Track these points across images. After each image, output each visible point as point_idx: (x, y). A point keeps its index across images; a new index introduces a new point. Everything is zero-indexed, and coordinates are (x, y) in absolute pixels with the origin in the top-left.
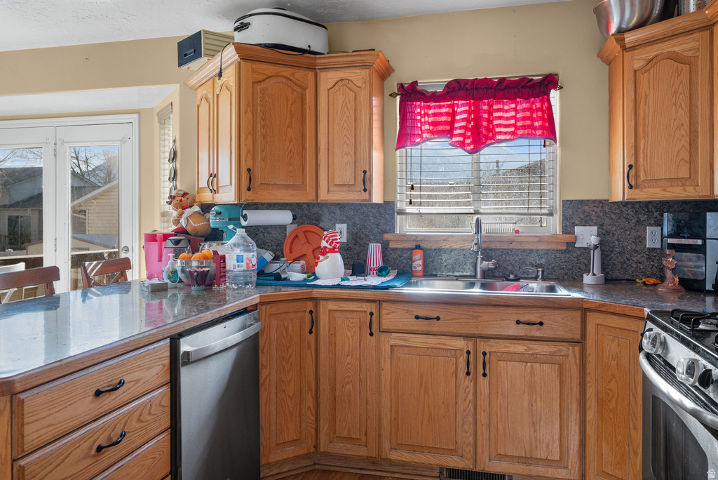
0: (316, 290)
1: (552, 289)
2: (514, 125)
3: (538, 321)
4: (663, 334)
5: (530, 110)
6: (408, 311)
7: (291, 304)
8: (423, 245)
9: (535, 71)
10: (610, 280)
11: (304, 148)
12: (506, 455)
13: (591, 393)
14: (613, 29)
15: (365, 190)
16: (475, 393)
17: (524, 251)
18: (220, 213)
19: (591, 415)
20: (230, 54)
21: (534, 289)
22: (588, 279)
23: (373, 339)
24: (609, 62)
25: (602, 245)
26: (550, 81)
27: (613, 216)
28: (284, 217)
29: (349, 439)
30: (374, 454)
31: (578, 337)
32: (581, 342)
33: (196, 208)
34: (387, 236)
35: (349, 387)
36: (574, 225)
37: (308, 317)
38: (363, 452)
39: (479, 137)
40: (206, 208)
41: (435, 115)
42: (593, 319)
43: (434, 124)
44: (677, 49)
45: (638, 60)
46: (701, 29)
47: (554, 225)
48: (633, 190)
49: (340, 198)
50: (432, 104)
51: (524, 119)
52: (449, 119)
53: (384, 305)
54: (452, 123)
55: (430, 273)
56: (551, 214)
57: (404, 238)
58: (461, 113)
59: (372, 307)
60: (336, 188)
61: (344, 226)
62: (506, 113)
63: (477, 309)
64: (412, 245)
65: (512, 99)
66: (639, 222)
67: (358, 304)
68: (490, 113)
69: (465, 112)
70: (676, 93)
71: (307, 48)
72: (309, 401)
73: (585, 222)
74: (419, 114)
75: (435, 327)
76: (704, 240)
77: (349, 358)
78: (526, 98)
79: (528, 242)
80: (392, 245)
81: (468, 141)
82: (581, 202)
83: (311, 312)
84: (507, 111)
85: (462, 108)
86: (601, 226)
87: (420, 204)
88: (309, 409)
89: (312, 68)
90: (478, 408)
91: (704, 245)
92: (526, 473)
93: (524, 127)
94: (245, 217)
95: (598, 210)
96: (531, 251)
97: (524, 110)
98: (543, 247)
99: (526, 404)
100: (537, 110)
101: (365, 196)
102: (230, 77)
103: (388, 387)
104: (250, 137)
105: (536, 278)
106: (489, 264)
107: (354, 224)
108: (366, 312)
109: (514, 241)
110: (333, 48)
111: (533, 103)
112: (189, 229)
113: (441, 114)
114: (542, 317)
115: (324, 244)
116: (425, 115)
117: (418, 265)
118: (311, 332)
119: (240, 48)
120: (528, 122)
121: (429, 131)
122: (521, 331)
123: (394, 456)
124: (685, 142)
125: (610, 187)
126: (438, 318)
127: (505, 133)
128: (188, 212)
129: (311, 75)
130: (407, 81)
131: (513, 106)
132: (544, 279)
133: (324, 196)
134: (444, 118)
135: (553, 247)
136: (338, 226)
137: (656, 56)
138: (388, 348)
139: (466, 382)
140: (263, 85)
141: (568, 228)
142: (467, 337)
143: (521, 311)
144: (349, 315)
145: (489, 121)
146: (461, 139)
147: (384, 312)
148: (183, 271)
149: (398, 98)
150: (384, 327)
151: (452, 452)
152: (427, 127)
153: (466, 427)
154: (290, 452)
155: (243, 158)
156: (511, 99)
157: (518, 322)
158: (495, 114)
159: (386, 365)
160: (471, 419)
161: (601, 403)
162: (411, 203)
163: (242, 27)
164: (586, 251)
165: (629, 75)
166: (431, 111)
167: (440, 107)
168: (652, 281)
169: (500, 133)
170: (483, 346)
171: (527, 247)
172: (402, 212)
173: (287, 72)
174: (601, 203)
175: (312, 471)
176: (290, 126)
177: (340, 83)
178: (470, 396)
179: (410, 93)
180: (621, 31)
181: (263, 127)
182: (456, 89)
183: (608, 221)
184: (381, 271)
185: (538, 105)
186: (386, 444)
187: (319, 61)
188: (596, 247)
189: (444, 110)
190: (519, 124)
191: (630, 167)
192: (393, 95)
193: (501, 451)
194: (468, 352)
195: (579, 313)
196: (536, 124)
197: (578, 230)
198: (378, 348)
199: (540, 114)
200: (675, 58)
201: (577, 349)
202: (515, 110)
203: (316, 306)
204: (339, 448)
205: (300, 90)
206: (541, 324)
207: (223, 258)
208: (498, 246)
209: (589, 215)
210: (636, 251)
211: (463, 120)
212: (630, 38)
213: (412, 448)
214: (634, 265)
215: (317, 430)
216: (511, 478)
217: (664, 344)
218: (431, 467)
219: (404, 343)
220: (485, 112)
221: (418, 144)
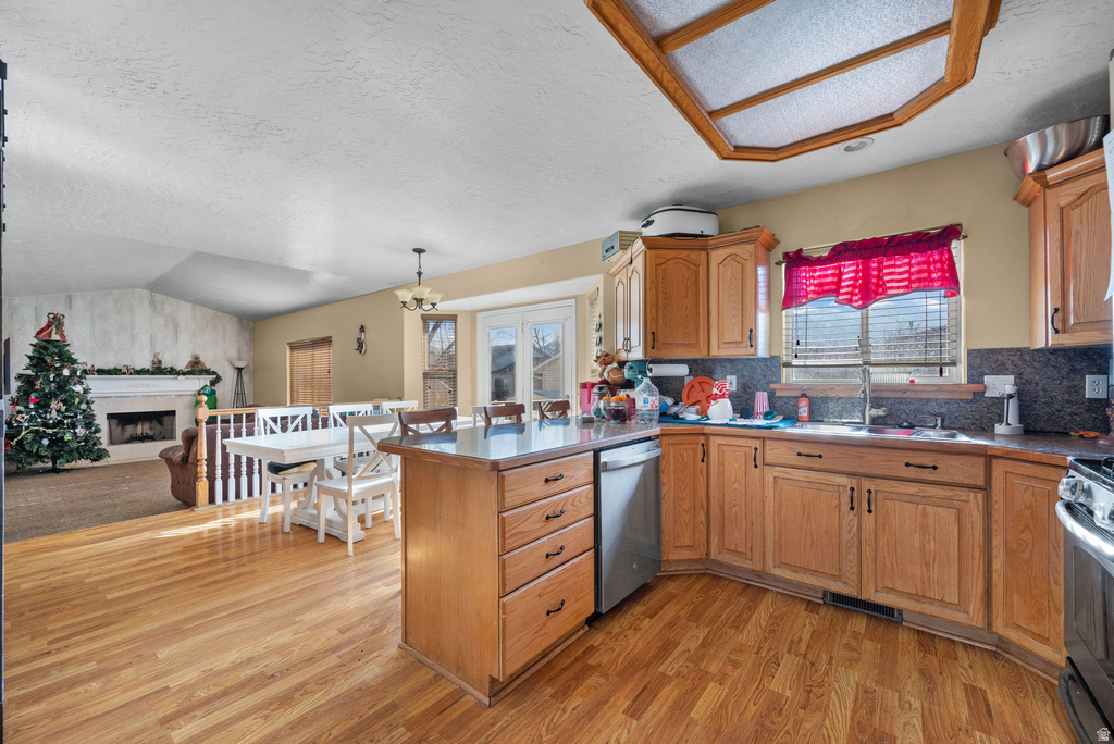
0: (707, 426)
1: (953, 436)
2: (908, 279)
3: (932, 465)
5: (927, 262)
6: (790, 449)
7: (686, 437)
8: (808, 394)
9: (932, 222)
10: (1030, 429)
11: (698, 314)
12: (894, 589)
13: (998, 541)
14: (1031, 168)
15: (751, 346)
16: (860, 527)
17: (921, 400)
18: (632, 367)
20: (639, 245)
21: (934, 435)
22: (1000, 429)
23: (757, 470)
24: (1028, 203)
25: (1021, 395)
26: (953, 232)
27: (1036, 364)
28: (683, 370)
29: (736, 552)
30: (759, 568)
31: (981, 483)
32: (986, 488)
33: (615, 365)
34: (773, 386)
35: (736, 509)
36: (983, 374)
37: (700, 448)
38: (748, 565)
39: (868, 292)
40: (622, 364)
41: (820, 277)
43: (820, 285)
47: (959, 374)
48: (1060, 335)
49: (729, 353)
50: (818, 268)
51: (919, 272)
52: (835, 279)
53: (768, 442)
54: (838, 283)
55: (814, 418)
56: (953, 364)
57: (789, 386)
58: (848, 272)
59: (757, 444)
60: (725, 345)
61: (734, 377)
62: (897, 269)
63: (861, 450)
64: (798, 394)
65: (906, 254)
66: (1073, 370)
67: (744, 440)
68: (879, 270)
69: (852, 271)
71: (699, 233)
72: (702, 516)
73: (999, 370)
74: (805, 277)
75: (817, 463)
77: (736, 486)
78: (922, 251)
79: (925, 392)
80: (778, 394)
81: (855, 298)
82: (992, 351)
83: (703, 445)
84: (899, 266)
85: (849, 269)
86: (1019, 376)
87: (806, 357)
88: (701, 523)
89: (705, 249)
90: (863, 542)
92: (918, 610)
93: (919, 280)
94: (650, 370)
96: (929, 400)
97: (919, 264)
98: (943, 396)
99: (917, 543)
100: (935, 262)
101: (751, 351)
102: (639, 263)
103: (771, 510)
104: (654, 308)
105: (934, 427)
106: (881, 412)
107: (743, 376)
108: (751, 447)
109: (908, 390)
110: (722, 230)
111: (930, 256)
112: (610, 380)
113: (827, 276)
114: (936, 461)
115: (715, 391)
116: (809, 278)
117: (804, 411)
118: (703, 461)
119: (646, 240)
120: (925, 275)
121: (815, 292)
122: (912, 473)
123: (778, 572)
125: (1031, 335)
126: (820, 456)
127: (898, 288)
128: (609, 367)
129: (703, 254)
130: (792, 249)
131: (907, 261)
132: (943, 427)
133: (715, 352)
134: (829, 279)
135: (956, 396)
136: (728, 377)
137: (1091, 188)
138: (771, 479)
139: (850, 516)
140: (663, 266)
141: (976, 375)
142: (850, 475)
143: (910, 454)
144: (736, 449)
145: (879, 278)
146: (848, 296)
147: (767, 448)
148: (605, 409)
149: (784, 265)
150: (768, 460)
151: (836, 578)
152: (812, 288)
153: (850, 557)
154: (685, 555)
155: (648, 324)
156: (903, 255)
157: (908, 465)
158: (885, 271)
159: (770, 493)
160: (855, 550)
161: (1011, 554)
162: (796, 356)
163: (649, 223)
164: (999, 402)
165: (1053, 216)
166: (817, 274)
167: (826, 269)
168: (1093, 434)
169: (891, 288)
170: (868, 484)
171: (924, 396)
172: (788, 365)
173: (683, 254)
174: (1019, 351)
175: (704, 574)
176: (686, 297)
177: (729, 258)
178: (855, 529)
179: (796, 260)
180: (1041, 169)
181: (664, 299)
182: (841, 252)
183: (1029, 370)
184: (767, 415)
185: (936, 257)
186: (770, 562)
187: (709, 243)
188: (1010, 396)
189: (830, 272)
190: (913, 278)
191: (1056, 310)
192: (779, 264)
193: (890, 586)
194: (852, 489)
195: (982, 460)
196: (934, 276)
197: (988, 379)
198: (762, 478)
199: (939, 266)
201: (980, 496)
202: (909, 264)
203: (707, 440)
204: (727, 558)
205: (693, 267)
206: (935, 468)
207: (634, 400)
208: (890, 395)
209: (1003, 364)
211: (850, 279)
212: (1051, 175)
214: (1068, 417)
215: (708, 541)
216: (900, 612)
217: (1088, 493)
218: (814, 589)
219: (786, 476)
220: (874, 269)
221: (804, 304)
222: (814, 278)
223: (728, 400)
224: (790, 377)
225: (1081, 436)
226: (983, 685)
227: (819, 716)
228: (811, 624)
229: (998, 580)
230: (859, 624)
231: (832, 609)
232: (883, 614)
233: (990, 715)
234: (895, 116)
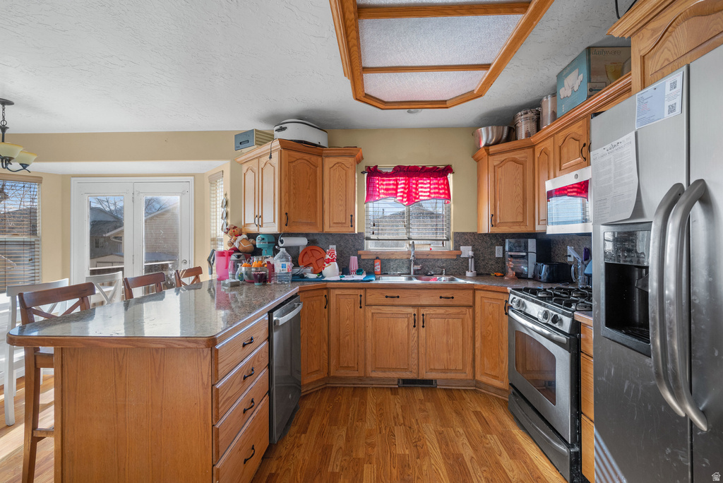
0: (329, 283)
1: (452, 280)
2: (429, 192)
3: (451, 296)
4: (523, 300)
5: (437, 184)
6: (381, 294)
7: (315, 292)
8: (381, 257)
9: (441, 164)
10: (479, 275)
11: (316, 201)
12: (435, 369)
13: (478, 333)
14: (483, 144)
15: (352, 226)
16: (418, 337)
17: (435, 259)
18: (263, 239)
19: (478, 344)
20: (276, 144)
21: (443, 279)
22: (468, 274)
23: (362, 310)
24: (477, 160)
25: (475, 257)
26: (448, 169)
27: (480, 241)
28: (302, 242)
29: (347, 367)
30: (363, 375)
31: (471, 304)
32: (472, 306)
33: (245, 236)
34: (360, 252)
35: (347, 338)
36: (460, 245)
37: (324, 297)
38: (356, 374)
39: (411, 197)
40: (252, 236)
41: (386, 185)
42: (479, 294)
43: (387, 190)
44: (516, 156)
45: (495, 161)
46: (529, 147)
47: (450, 245)
48: (494, 227)
49: (335, 231)
50: (385, 178)
51: (435, 188)
52: (395, 187)
53: (368, 291)
54: (396, 190)
55: (384, 273)
56: (448, 240)
57: (369, 253)
58: (401, 184)
59: (362, 292)
60: (335, 225)
61: (335, 247)
63: (419, 291)
64: (374, 257)
65: (428, 177)
66: (492, 244)
67: (354, 291)
68: (417, 185)
69: (404, 183)
70: (516, 178)
71: (318, 143)
72: (325, 348)
73: (466, 244)
74: (378, 184)
75: (397, 301)
76: (527, 253)
77: (348, 322)
78: (436, 177)
79: (437, 255)
80: (363, 257)
81: (405, 200)
82: (464, 233)
83: (326, 296)
84: (425, 184)
85: (402, 181)
86: (473, 246)
87: (378, 234)
88: (325, 352)
89: (320, 155)
90: (420, 345)
91: (527, 255)
92: (445, 377)
93: (435, 193)
94: (282, 242)
95: (472, 238)
96: (438, 259)
97: (434, 184)
98: (444, 257)
99: (445, 341)
100: (441, 184)
101: (351, 229)
102: (276, 156)
103: (370, 336)
104: (287, 194)
105: (441, 274)
106: (418, 267)
107: (340, 246)
108: (358, 295)
109: (429, 254)
110: (331, 145)
111: (439, 180)
112: (241, 249)
113: (390, 184)
114: (453, 294)
115: (328, 257)
116: (382, 184)
117: (378, 268)
118: (325, 308)
119: (282, 141)
120: (437, 191)
121: (384, 194)
122: (443, 302)
123: (374, 375)
124: (520, 203)
125: (478, 226)
126: (398, 297)
127: (425, 196)
128: (240, 238)
129: (320, 159)
130: (372, 165)
131: (428, 181)
132: (446, 275)
133: (327, 229)
134: (392, 187)
135: (450, 257)
136: (331, 247)
137: (505, 160)
138: (370, 314)
139: (414, 331)
140: (294, 164)
141: (457, 248)
142: (414, 306)
143: (443, 291)
144: (348, 297)
145: (417, 189)
146: (401, 198)
147: (368, 294)
148: (246, 274)
149: (366, 175)
150: (368, 303)
151: (406, 370)
152: (383, 191)
153: (413, 355)
154: (315, 377)
155: (283, 206)
157: (441, 297)
158: (419, 186)
159: (369, 324)
160: (416, 351)
161: (483, 338)
162: (373, 233)
163: (282, 129)
164: (467, 259)
165: (491, 169)
166: (384, 183)
167: (390, 180)
168: (499, 274)
169: (422, 196)
170: (423, 311)
171: (436, 257)
172: (368, 239)
173: (307, 157)
174: (474, 234)
175: (325, 388)
176: (308, 189)
177: (337, 165)
178: (416, 339)
179: (373, 172)
180: (487, 145)
181: (294, 188)
182: (400, 171)
183: (477, 243)
184: (359, 272)
185: (442, 181)
186: (369, 369)
187: (324, 152)
188: (472, 257)
189: (392, 182)
190: (432, 191)
191: (492, 215)
192: (363, 173)
193: (432, 367)
194: (415, 315)
195: (471, 292)
196: (441, 191)
197: (462, 248)
198: (365, 315)
199: (443, 186)
200: (515, 161)
201: (471, 310)
202: (430, 183)
203: (328, 292)
204: (342, 373)
205: (314, 168)
206: (453, 298)
207: (273, 266)
208: (421, 257)
209: (468, 240)
210: (490, 259)
211: (402, 188)
212: (492, 149)
213: (384, 370)
214: (490, 266)
215: (329, 364)
216: (436, 381)
217: (524, 305)
218: (393, 379)
219: (379, 311)
220: (414, 184)
221: (377, 200)
222: (383, 185)
223: (336, 263)
224: (371, 246)
225: (495, 275)
226: (479, 409)
227: (427, 458)
228: (398, 402)
229: (478, 352)
230: (419, 394)
231: (403, 389)
232: (427, 384)
233: (488, 424)
234: (447, 102)
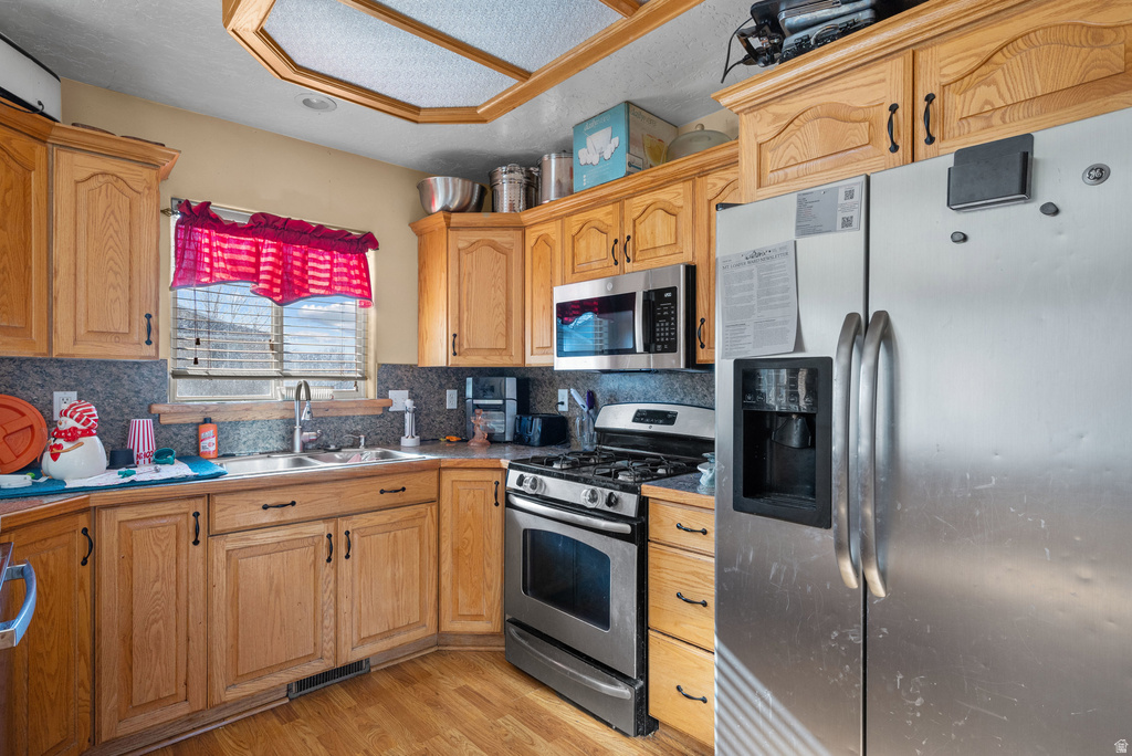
0: (96, 494)
1: (388, 455)
2: (329, 279)
3: (400, 487)
4: (539, 476)
5: (345, 265)
6: (253, 502)
7: (53, 524)
8: (215, 417)
9: (355, 225)
12: (369, 637)
13: (446, 547)
14: (437, 206)
15: (149, 342)
16: (336, 582)
17: (340, 418)
19: (446, 567)
22: (407, 441)
23: (199, 549)
24: (420, 234)
25: (415, 410)
26: (369, 241)
27: (421, 380)
29: (159, 702)
30: (199, 706)
31: (435, 496)
32: (436, 500)
34: (157, 408)
35: (155, 627)
36: (388, 389)
37: (80, 537)
38: (182, 710)
39: (288, 287)
41: (231, 251)
42: (448, 477)
43: (234, 262)
44: (496, 239)
45: (462, 240)
46: (516, 228)
47: (370, 389)
48: (457, 357)
50: (227, 236)
51: (341, 274)
52: (253, 260)
53: (216, 499)
54: (257, 265)
55: (230, 453)
56: (364, 378)
57: (183, 409)
58: (267, 255)
59: (200, 506)
60: (91, 338)
61: (72, 395)
62: (320, 264)
64: (198, 418)
65: (329, 250)
66: (441, 386)
67: (175, 505)
68: (305, 262)
69: (273, 255)
70: (495, 276)
71: (35, 104)
72: (83, 671)
73: (398, 387)
74: (209, 245)
75: (291, 514)
76: (504, 400)
77: (158, 585)
78: (343, 252)
79: (345, 409)
80: (164, 420)
81: (276, 290)
82: (395, 366)
83: (85, 531)
84: (320, 262)
85: (269, 249)
86: (411, 390)
88: (80, 684)
89: (41, 139)
90: (340, 597)
91: (504, 403)
93: (342, 284)
95: (409, 374)
96: (347, 418)
97: (340, 265)
98: (360, 413)
99: (389, 575)
100: (354, 267)
101: (149, 351)
103: (223, 607)
107: (92, 392)
108: (187, 513)
109: (332, 408)
111: (351, 259)
113: (239, 252)
114: (404, 483)
117: (209, 444)
118: (84, 562)
120: (346, 279)
121: (225, 271)
122: (386, 500)
123: (232, 694)
124: (502, 318)
125: (420, 353)
126: (293, 503)
127: (320, 287)
129: (39, 149)
130: (195, 199)
131: (328, 258)
132: (369, 447)
133: (63, 347)
134: (244, 258)
135: (370, 412)
136: (59, 395)
137: (478, 241)
138: (222, 555)
139: (326, 570)
141: (382, 394)
142: (326, 519)
143: (386, 479)
144: (157, 522)
145: (304, 271)
146: (266, 286)
147: (217, 509)
149: (175, 218)
150: (217, 528)
151: (308, 658)
152: (222, 264)
153: (326, 623)
156: (326, 251)
157: (382, 492)
158: (309, 264)
159: (220, 578)
160: (332, 611)
161: (456, 553)
162: (196, 362)
164: (401, 414)
165: (453, 253)
166: (226, 246)
167: (239, 242)
168: (456, 438)
169: (315, 286)
170: (344, 525)
171: (344, 413)
172: (180, 375)
174: (411, 367)
177: (101, 178)
178: (331, 586)
179: (197, 217)
180: (446, 210)
182: (263, 225)
183: (417, 385)
184: (161, 456)
185: (355, 262)
186: (219, 685)
187: (56, 132)
189: (243, 247)
190: (335, 279)
191: (455, 335)
192: (167, 212)
193: (366, 635)
194: (329, 536)
195: (434, 473)
196: (354, 282)
197: (392, 394)
198: (207, 560)
199: (357, 272)
200: (494, 246)
201: (433, 508)
202: (331, 262)
203: (94, 519)
206: (404, 489)
209: (401, 379)
210: (438, 413)
211: (271, 264)
212: (456, 218)
213: (257, 675)
215: (95, 712)
216: (367, 660)
217: (542, 484)
218: (276, 689)
219: (245, 543)
220: (296, 258)
221: (206, 284)
222: (223, 250)
223: (96, 438)
225: (448, 441)
226: (462, 683)
228: (307, 733)
229: (446, 582)
230: (342, 698)
231: (302, 700)
232: (351, 674)
233: (488, 701)
234: (422, 113)
